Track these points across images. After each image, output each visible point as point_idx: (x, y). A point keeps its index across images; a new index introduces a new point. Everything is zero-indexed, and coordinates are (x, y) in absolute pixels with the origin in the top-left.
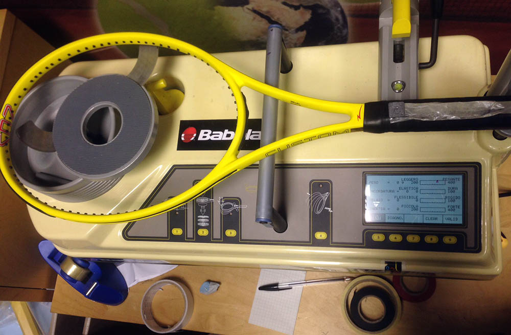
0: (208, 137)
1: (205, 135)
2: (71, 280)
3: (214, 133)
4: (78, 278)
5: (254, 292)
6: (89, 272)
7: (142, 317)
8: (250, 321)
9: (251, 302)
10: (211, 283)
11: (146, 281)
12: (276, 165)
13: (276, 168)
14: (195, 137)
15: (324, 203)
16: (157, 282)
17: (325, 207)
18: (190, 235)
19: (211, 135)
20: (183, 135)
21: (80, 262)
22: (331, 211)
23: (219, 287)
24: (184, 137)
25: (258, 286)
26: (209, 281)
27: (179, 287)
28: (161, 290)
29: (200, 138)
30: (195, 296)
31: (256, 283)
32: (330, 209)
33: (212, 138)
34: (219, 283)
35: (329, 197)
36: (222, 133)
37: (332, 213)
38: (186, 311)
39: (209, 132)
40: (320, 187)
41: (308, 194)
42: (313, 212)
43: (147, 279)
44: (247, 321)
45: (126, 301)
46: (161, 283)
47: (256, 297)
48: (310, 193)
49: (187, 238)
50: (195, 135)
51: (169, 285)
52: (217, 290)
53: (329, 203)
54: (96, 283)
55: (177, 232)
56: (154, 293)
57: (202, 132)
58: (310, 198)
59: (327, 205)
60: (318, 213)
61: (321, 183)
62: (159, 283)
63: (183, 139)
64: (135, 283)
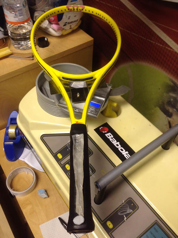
0: (109, 138)
1: (109, 136)
2: (7, 134)
3: (113, 138)
4: (10, 135)
5: (55, 217)
6: (15, 137)
7: (10, 174)
8: (40, 226)
9: (50, 219)
10: (46, 193)
11: (27, 164)
12: (123, 175)
13: (121, 175)
14: (105, 133)
15: (126, 213)
16: (30, 168)
17: (124, 215)
18: (63, 162)
19: (111, 138)
20: (102, 127)
21: (17, 131)
22: (125, 220)
23: (46, 198)
24: (101, 129)
25: (60, 216)
26: (46, 191)
27: (34, 180)
28: (27, 173)
29: (106, 135)
30: (35, 191)
31: (61, 214)
32: (126, 218)
33: (111, 140)
34: (48, 197)
35: (130, 213)
36: (116, 142)
37: (125, 221)
38: (25, 191)
39: (112, 136)
40: (131, 205)
41: (124, 201)
42: (117, 211)
43: (28, 163)
44: (39, 225)
45: (13, 162)
46: (30, 170)
47: (54, 219)
48: (125, 202)
49: (60, 162)
50: (106, 132)
51: (32, 175)
52: (45, 198)
53: (128, 215)
54: (12, 143)
55: (60, 156)
56: (24, 171)
57: (110, 134)
58: (123, 204)
59: (127, 215)
60: (119, 214)
61: (134, 204)
62: (30, 169)
63: (100, 128)
64: (23, 160)
